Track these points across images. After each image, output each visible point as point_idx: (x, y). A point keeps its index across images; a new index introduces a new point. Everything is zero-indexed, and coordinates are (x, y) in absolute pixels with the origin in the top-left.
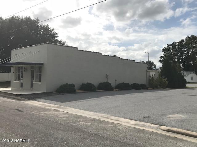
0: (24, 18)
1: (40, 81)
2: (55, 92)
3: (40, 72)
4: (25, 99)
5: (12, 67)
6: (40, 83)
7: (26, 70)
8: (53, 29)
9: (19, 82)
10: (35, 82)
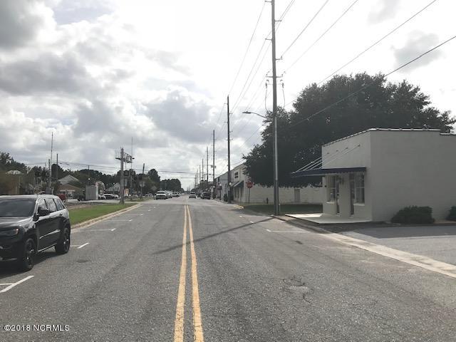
0: (354, 77)
1: (363, 201)
2: (389, 223)
3: (363, 185)
4: (325, 231)
5: (324, 176)
6: (363, 205)
7: (342, 181)
8: (417, 89)
9: (333, 203)
10: (357, 202)
